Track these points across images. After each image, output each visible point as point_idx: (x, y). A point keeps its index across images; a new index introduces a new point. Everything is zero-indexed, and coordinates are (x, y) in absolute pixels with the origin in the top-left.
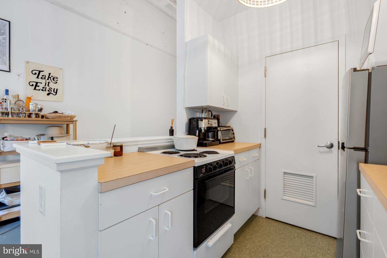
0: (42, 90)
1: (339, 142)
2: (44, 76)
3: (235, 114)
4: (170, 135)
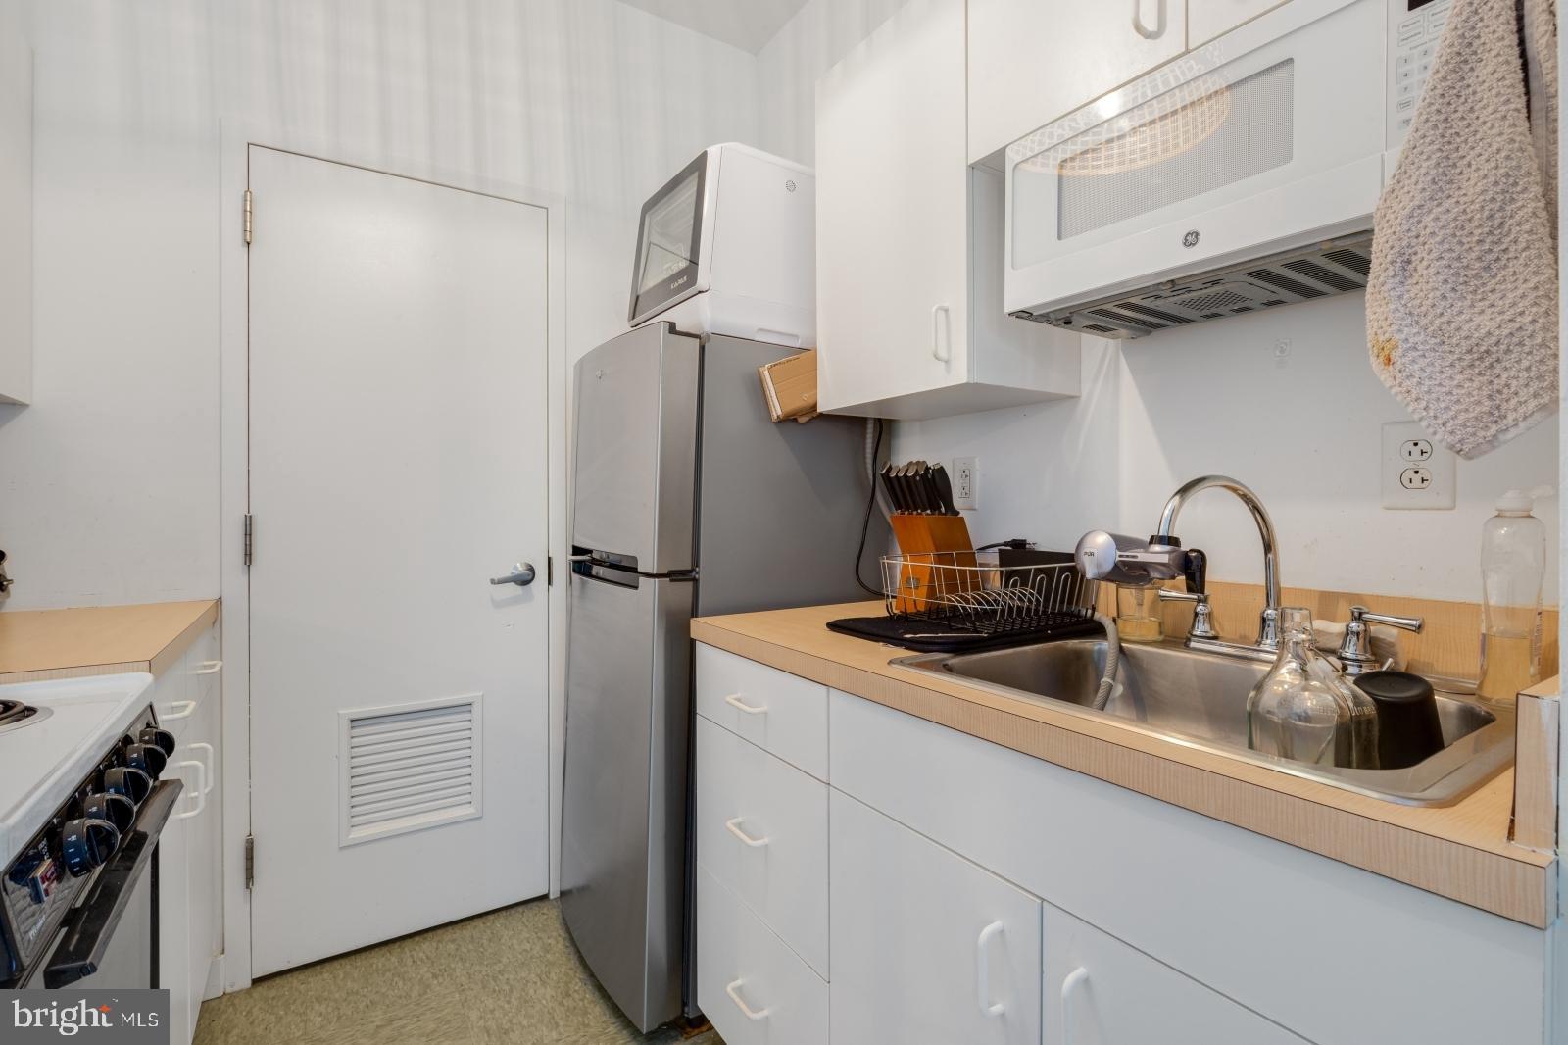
1: (549, 559)
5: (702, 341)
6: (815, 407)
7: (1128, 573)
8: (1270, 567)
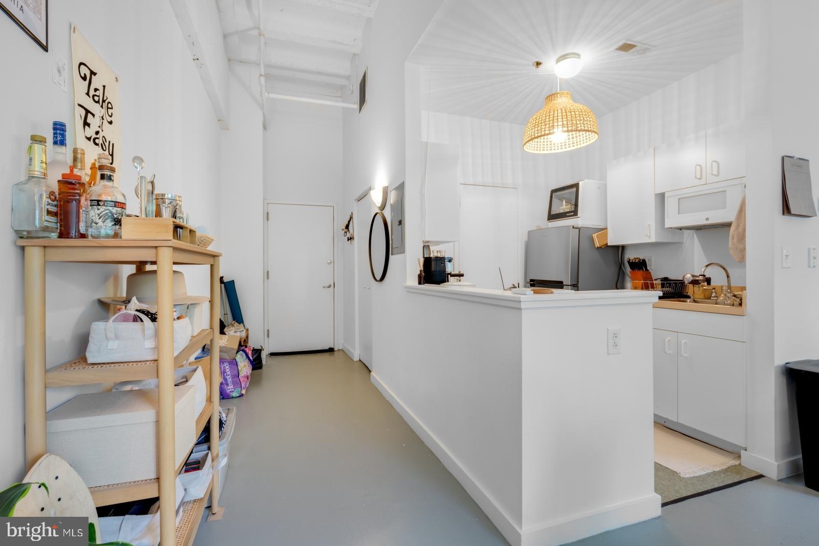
5: (579, 229)
6: (607, 244)
7: (695, 282)
8: (729, 281)
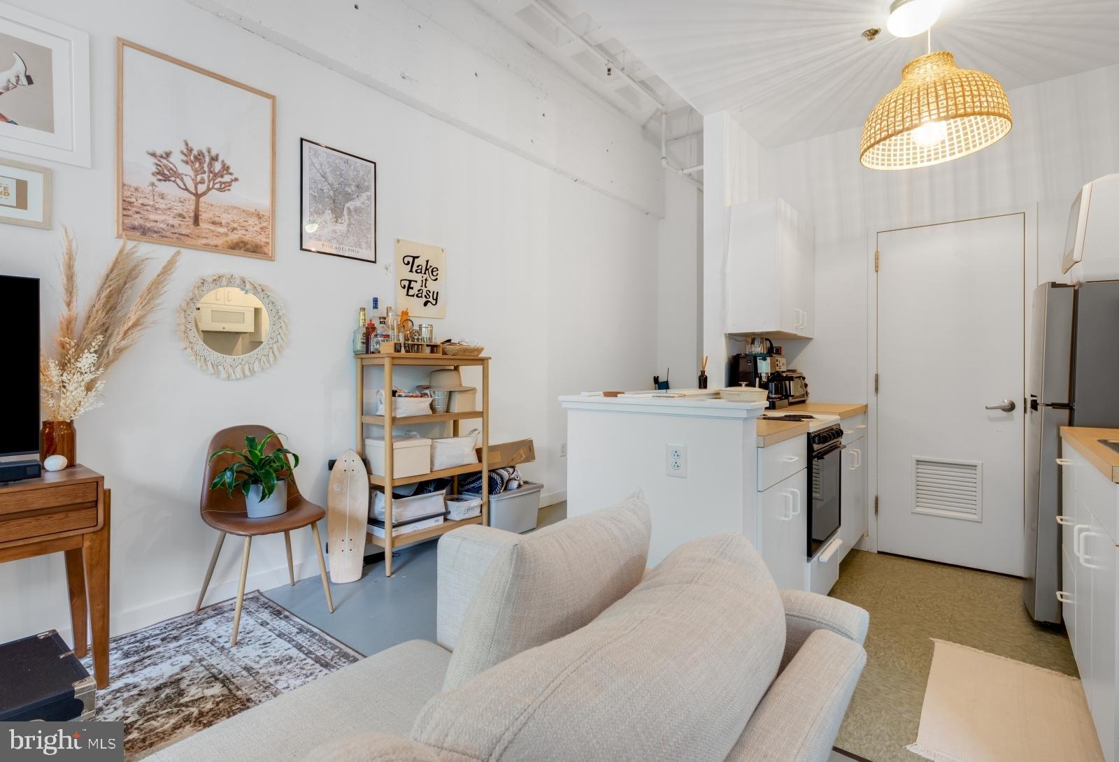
0: (417, 296)
1: (1025, 399)
2: (420, 267)
3: (807, 344)
4: (700, 388)
